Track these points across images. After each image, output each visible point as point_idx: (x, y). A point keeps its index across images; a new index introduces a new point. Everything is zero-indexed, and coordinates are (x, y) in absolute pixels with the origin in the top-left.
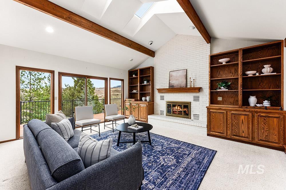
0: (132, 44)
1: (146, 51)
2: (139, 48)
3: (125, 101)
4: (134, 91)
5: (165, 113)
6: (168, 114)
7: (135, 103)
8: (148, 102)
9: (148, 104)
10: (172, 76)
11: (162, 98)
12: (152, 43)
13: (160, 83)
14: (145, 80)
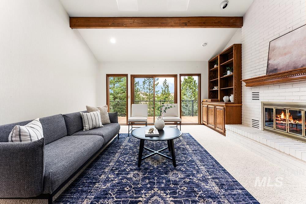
0: (189, 22)
1: (219, 22)
2: (204, 23)
3: (202, 102)
4: (215, 88)
5: (261, 124)
6: (266, 128)
7: (212, 105)
8: (226, 103)
9: (225, 107)
10: (273, 50)
11: (256, 97)
12: (227, 5)
13: (252, 69)
14: (228, 70)
